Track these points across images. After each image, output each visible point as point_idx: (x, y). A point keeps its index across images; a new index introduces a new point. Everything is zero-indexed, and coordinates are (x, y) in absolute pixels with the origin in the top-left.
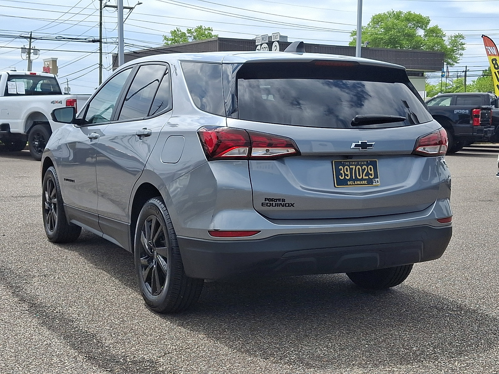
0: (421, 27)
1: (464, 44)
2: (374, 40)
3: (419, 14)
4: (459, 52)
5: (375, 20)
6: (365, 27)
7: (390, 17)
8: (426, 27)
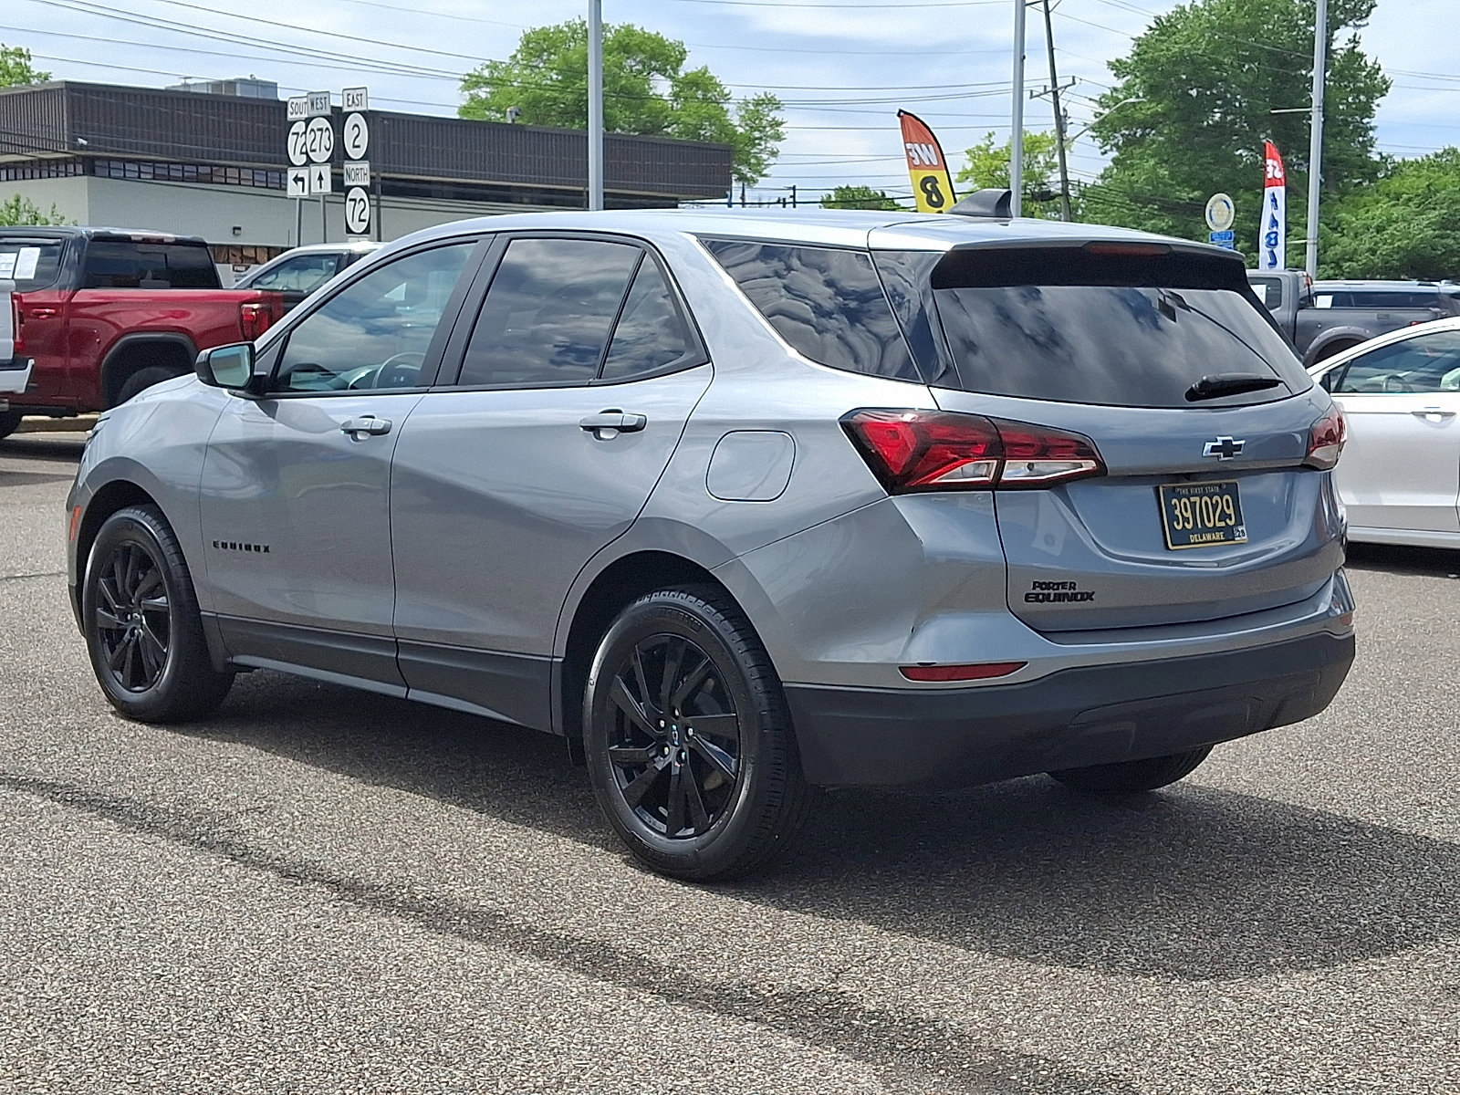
0: (662, 71)
1: (782, 123)
2: (534, 103)
3: (655, 33)
4: (768, 145)
5: (531, 46)
6: (504, 65)
7: (573, 38)
8: (675, 70)
